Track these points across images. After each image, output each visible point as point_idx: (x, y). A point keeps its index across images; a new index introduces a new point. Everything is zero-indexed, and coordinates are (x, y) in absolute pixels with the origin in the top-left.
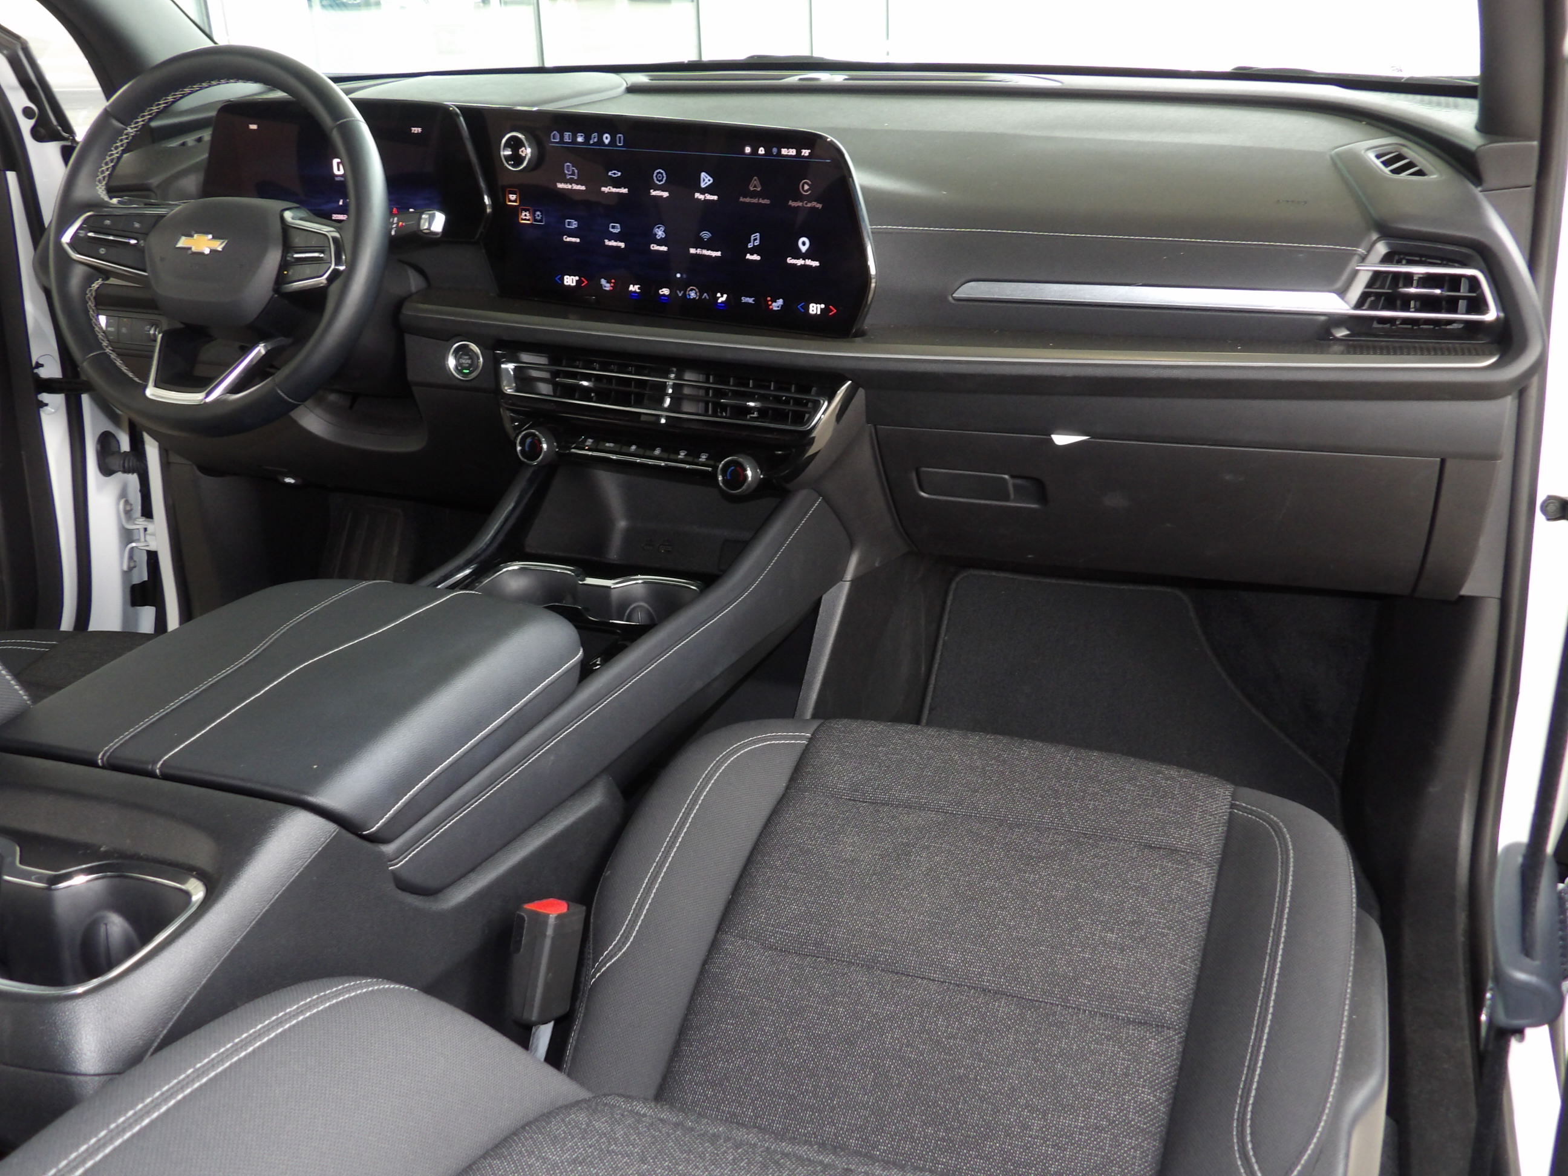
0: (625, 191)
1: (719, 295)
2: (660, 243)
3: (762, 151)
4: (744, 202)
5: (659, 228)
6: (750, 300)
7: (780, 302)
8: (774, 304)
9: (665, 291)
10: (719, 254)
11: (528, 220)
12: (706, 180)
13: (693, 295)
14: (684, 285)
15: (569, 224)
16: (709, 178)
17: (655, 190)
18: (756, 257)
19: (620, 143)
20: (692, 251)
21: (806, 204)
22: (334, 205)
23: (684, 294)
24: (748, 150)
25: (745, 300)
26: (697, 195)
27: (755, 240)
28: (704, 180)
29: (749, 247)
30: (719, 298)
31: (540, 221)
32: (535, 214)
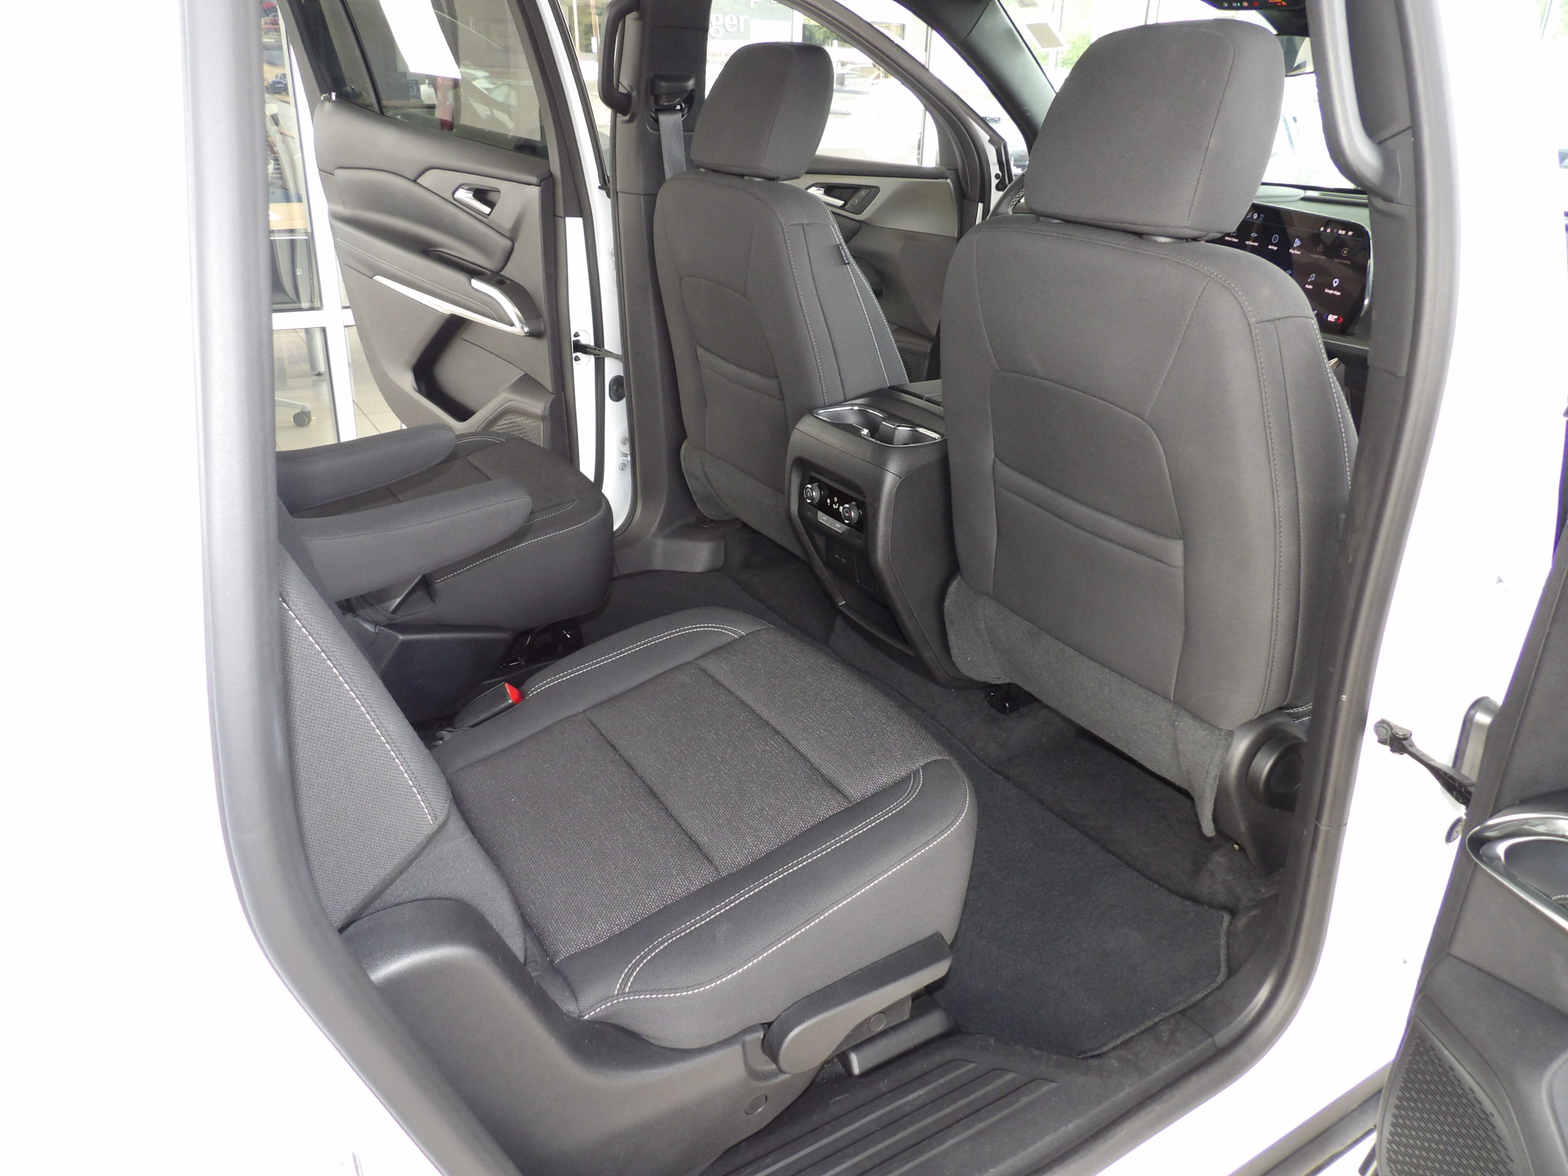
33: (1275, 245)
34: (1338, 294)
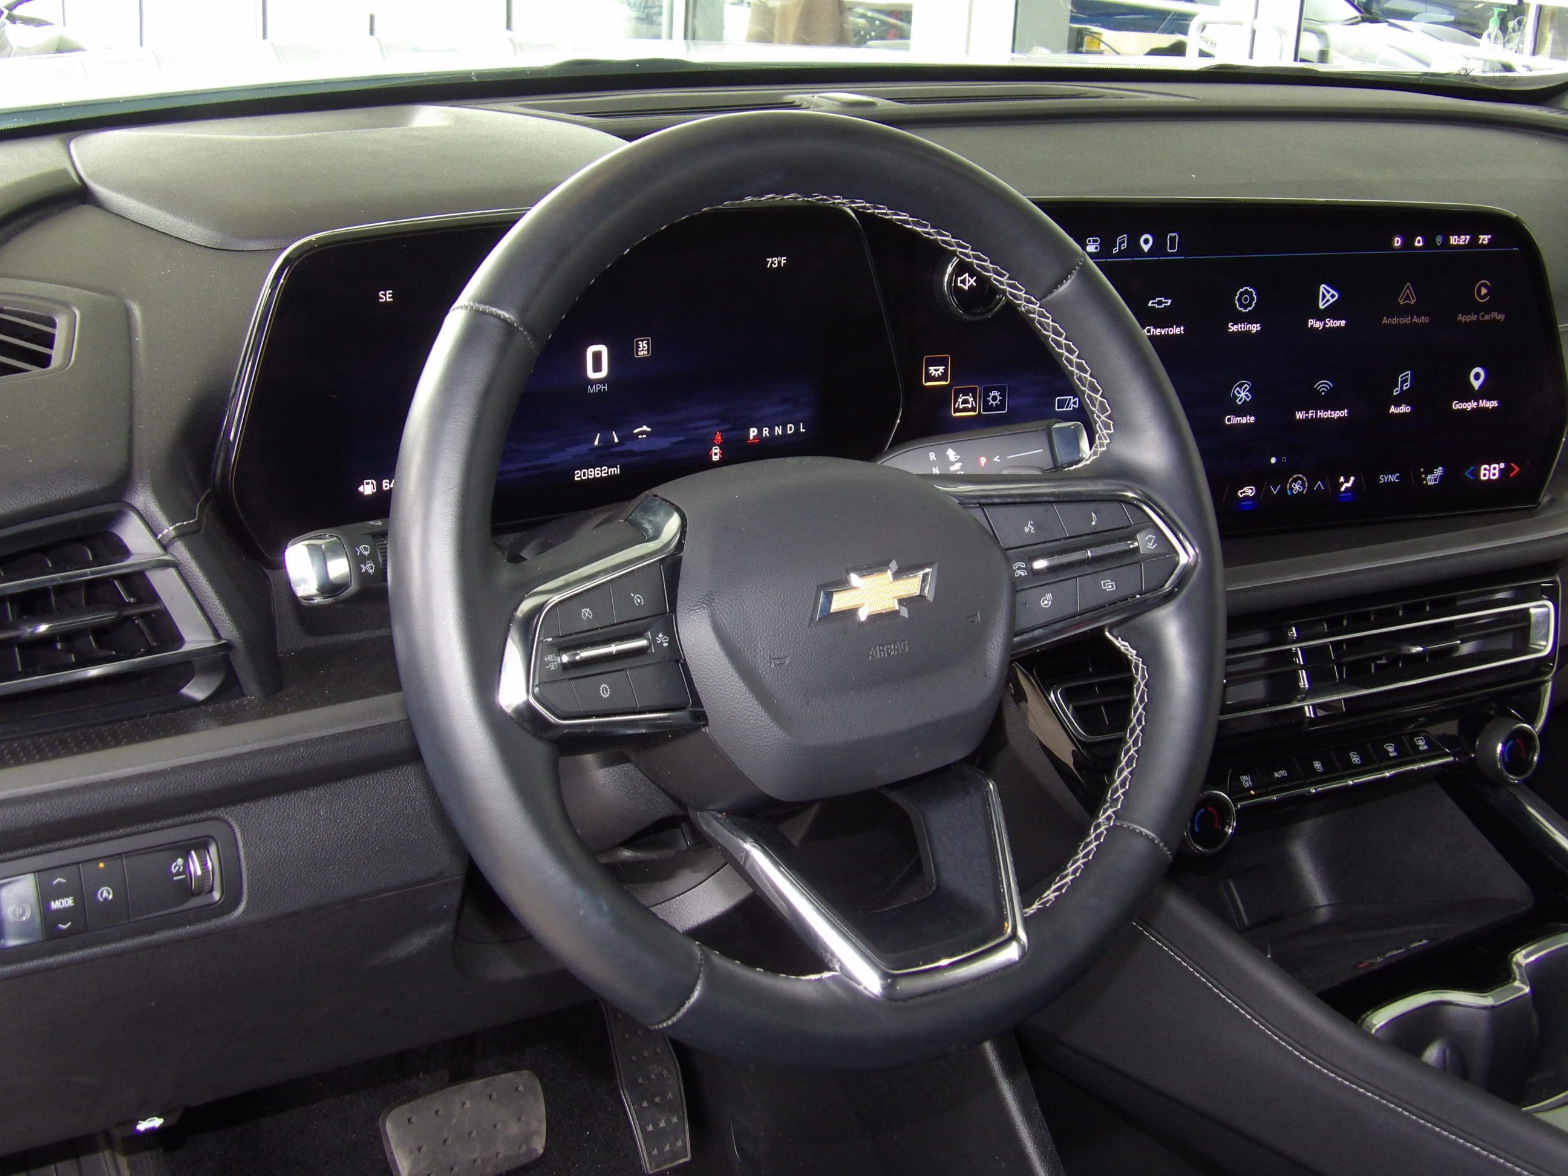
0: (1178, 330)
1: (1342, 479)
2: (1241, 411)
3: (1419, 242)
4: (1390, 325)
5: (1240, 386)
6: (1393, 478)
7: (1439, 471)
8: (1430, 477)
9: (1249, 491)
10: (1344, 413)
11: (973, 409)
12: (1328, 296)
13: (1297, 487)
14: (1282, 474)
15: (1061, 404)
16: (1332, 292)
17: (1236, 323)
18: (1404, 409)
19: (1172, 248)
20: (1300, 415)
21: (1483, 316)
22: (584, 448)
23: (1283, 490)
24: (1397, 242)
25: (1383, 479)
26: (1312, 323)
27: (1405, 381)
28: (1324, 296)
29: (1395, 394)
30: (1342, 484)
31: (998, 407)
32: (986, 395)
33: (1249, 319)
34: (1492, 404)
